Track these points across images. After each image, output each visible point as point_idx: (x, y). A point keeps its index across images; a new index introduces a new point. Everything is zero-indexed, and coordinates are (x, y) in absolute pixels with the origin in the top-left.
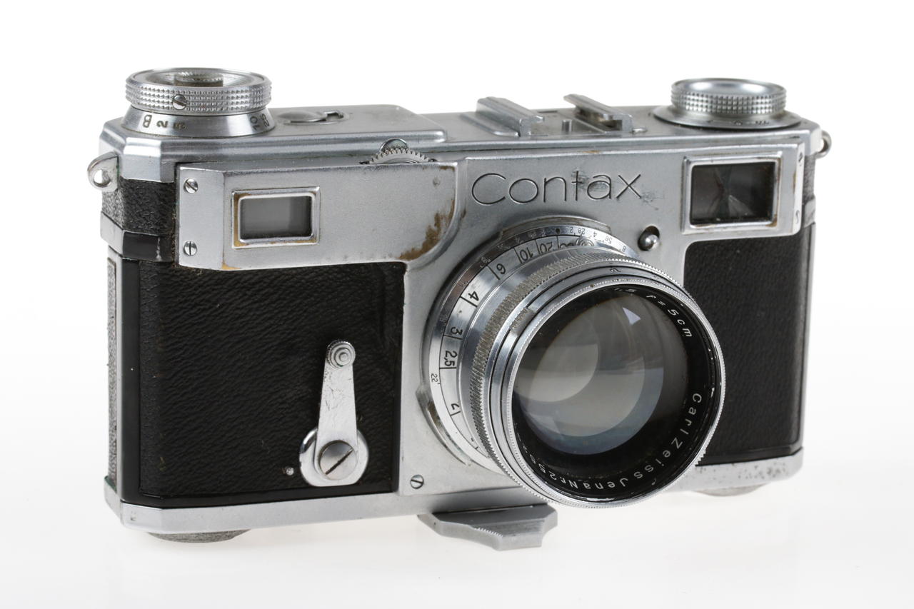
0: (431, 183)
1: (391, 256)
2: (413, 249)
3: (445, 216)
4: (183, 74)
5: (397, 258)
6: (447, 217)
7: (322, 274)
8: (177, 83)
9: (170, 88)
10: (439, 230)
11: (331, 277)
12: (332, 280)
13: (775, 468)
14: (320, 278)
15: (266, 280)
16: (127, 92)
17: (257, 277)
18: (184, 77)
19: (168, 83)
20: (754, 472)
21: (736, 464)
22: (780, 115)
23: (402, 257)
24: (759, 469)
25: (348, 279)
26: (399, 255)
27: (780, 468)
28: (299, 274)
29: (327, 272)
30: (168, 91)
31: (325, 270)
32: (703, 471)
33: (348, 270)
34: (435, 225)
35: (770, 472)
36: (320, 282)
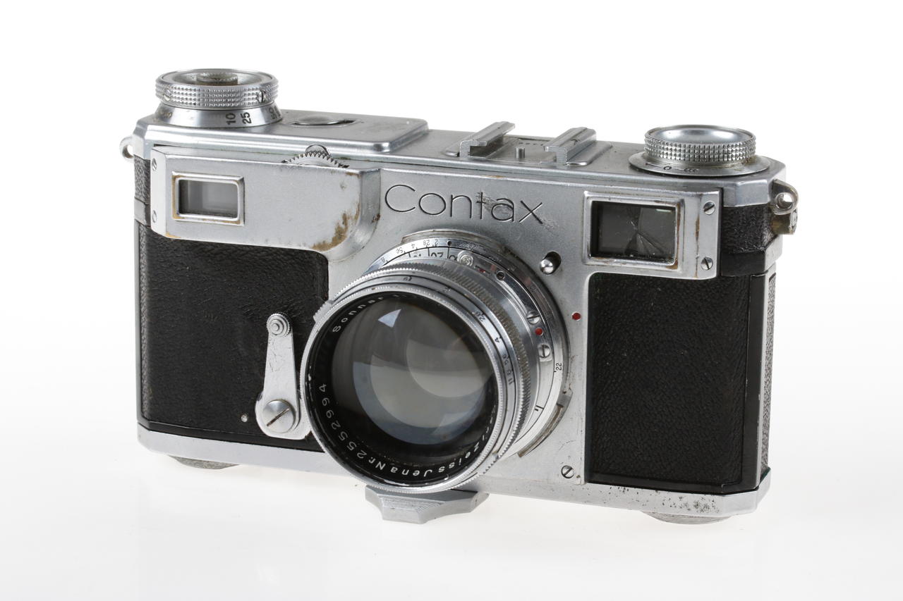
0: (339, 186)
1: (305, 245)
2: (324, 242)
3: (351, 217)
4: (204, 74)
5: (310, 248)
6: (353, 217)
7: (271, 255)
8: (200, 82)
9: (197, 87)
10: (346, 228)
11: (278, 257)
12: (280, 260)
13: (702, 503)
14: (270, 257)
15: (224, 252)
16: (156, 90)
17: (216, 249)
18: (204, 77)
19: (192, 83)
20: (679, 503)
21: (659, 491)
22: (750, 161)
23: (314, 247)
24: (685, 500)
25: (293, 261)
26: (313, 245)
27: (710, 504)
28: (253, 251)
29: (275, 253)
30: (195, 90)
31: (274, 251)
32: (626, 491)
33: (293, 254)
34: (343, 223)
35: (697, 506)
36: (270, 260)
